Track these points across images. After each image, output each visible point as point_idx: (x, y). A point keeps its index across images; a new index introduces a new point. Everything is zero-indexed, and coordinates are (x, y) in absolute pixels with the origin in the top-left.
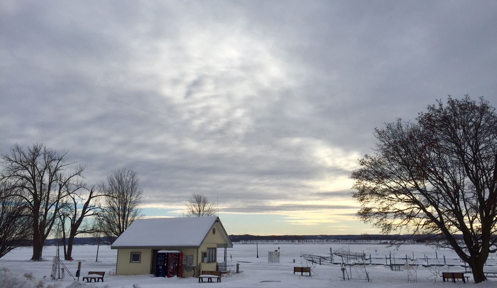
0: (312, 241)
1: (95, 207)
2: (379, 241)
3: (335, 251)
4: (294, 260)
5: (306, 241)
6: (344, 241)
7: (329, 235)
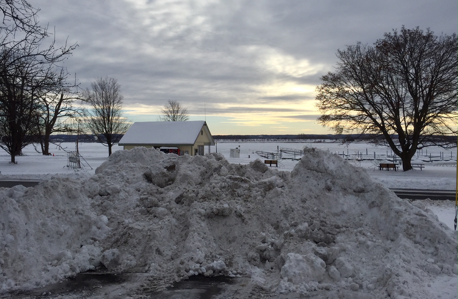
0: (254, 140)
1: (66, 109)
2: (314, 140)
3: (281, 149)
4: (249, 156)
5: (249, 140)
6: (283, 140)
7: (269, 135)
